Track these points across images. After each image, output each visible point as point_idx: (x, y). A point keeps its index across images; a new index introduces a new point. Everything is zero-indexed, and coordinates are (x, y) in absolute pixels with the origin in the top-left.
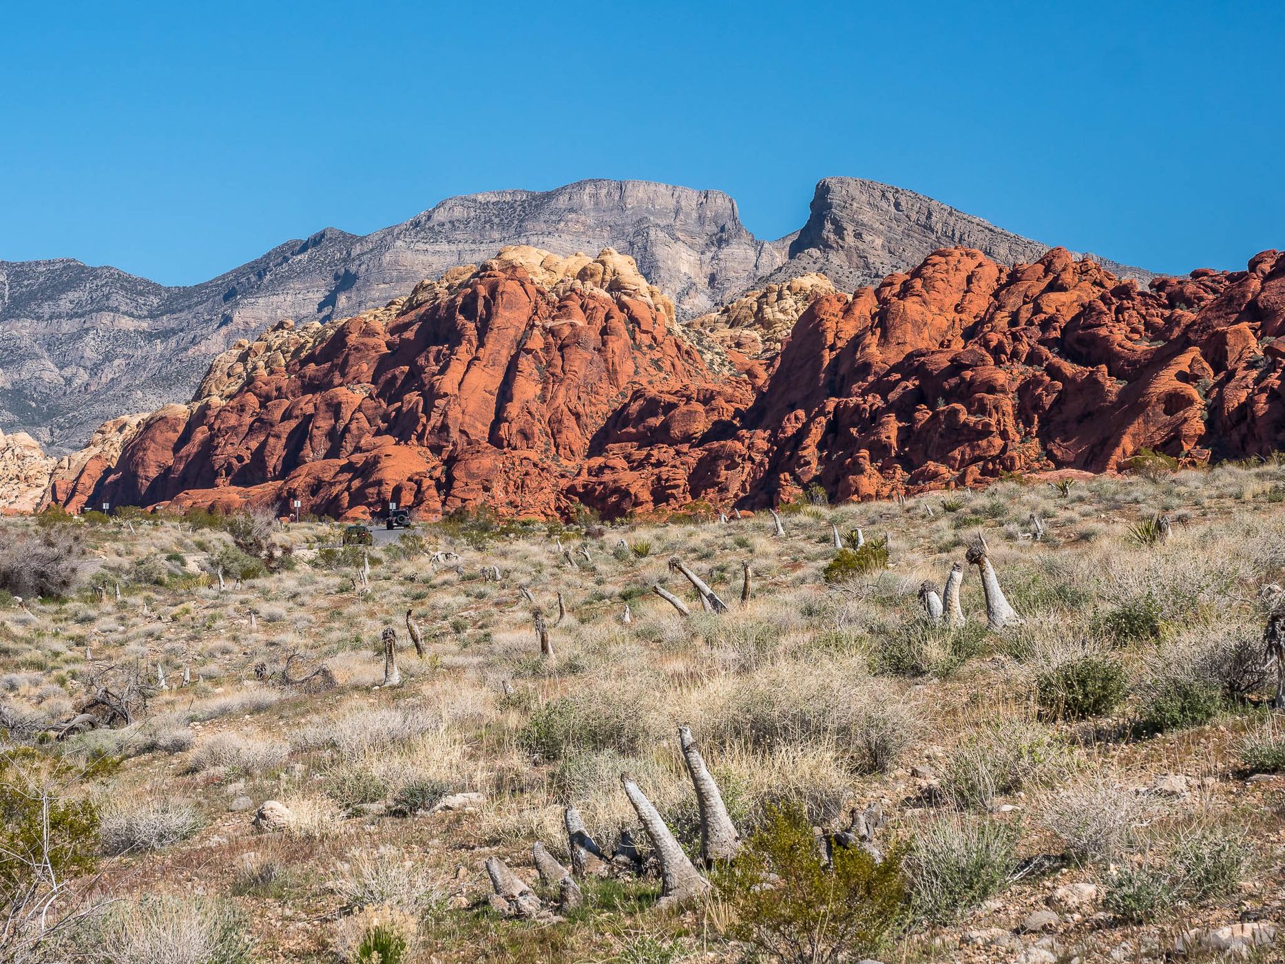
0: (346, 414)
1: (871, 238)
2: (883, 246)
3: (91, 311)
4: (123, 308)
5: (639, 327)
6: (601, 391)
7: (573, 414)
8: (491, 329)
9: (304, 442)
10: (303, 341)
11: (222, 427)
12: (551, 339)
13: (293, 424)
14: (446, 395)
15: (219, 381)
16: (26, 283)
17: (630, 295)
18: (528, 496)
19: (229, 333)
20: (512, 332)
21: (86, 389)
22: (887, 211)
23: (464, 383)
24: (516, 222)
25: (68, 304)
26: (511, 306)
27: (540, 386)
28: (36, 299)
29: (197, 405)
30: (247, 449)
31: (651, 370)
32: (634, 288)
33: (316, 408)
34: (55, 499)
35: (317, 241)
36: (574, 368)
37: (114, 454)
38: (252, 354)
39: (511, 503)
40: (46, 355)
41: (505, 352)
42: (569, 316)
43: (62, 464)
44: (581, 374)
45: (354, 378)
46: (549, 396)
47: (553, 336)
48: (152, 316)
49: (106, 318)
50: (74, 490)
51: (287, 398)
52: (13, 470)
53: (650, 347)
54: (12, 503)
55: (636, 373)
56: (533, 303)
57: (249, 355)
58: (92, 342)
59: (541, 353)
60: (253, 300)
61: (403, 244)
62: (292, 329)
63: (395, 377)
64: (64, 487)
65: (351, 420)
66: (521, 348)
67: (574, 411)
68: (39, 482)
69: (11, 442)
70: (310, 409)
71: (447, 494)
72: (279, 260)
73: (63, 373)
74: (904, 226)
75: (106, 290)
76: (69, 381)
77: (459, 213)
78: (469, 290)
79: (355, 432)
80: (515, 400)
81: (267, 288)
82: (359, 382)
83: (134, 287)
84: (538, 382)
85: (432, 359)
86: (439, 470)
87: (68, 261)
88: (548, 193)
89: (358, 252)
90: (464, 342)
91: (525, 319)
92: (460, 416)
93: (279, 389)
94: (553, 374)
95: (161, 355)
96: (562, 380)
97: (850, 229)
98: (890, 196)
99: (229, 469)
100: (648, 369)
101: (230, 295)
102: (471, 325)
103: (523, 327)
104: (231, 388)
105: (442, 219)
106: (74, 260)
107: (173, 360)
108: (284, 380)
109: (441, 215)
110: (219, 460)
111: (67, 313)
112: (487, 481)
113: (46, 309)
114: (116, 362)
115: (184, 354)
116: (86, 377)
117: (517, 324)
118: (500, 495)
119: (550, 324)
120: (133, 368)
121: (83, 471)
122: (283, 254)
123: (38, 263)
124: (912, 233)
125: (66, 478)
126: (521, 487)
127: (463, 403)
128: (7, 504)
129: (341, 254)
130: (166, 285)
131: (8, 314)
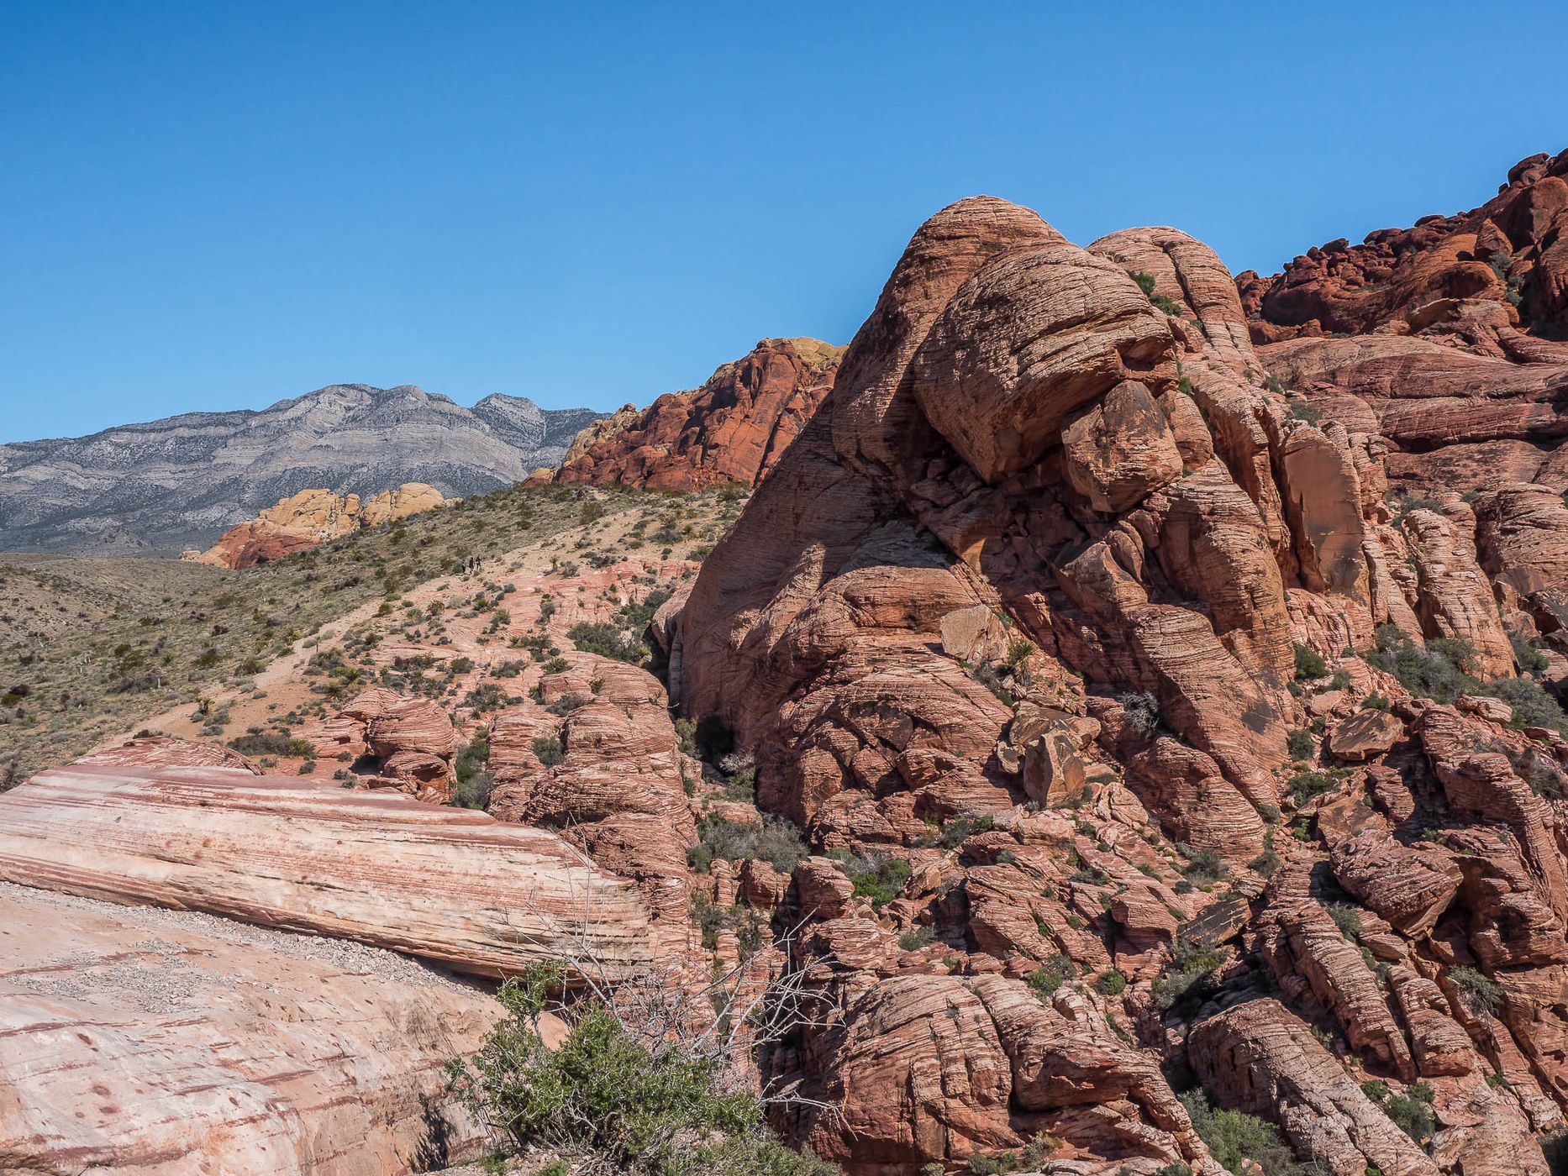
8: (762, 393)
12: (810, 401)
14: (719, 446)
16: (557, 423)
20: (778, 396)
23: (735, 436)
26: (777, 375)
28: (563, 433)
33: (628, 463)
41: (771, 412)
42: (826, 383)
45: (660, 439)
47: (812, 399)
56: (798, 373)
59: (800, 413)
63: (688, 437)
66: (785, 408)
78: (747, 364)
82: (663, 443)
85: (715, 420)
87: (583, 409)
90: (739, 404)
91: (790, 386)
92: (728, 462)
93: (609, 452)
102: (746, 391)
103: (789, 392)
108: (614, 445)
117: (783, 389)
119: (810, 389)
123: (565, 411)
127: (732, 452)
131: (545, 443)
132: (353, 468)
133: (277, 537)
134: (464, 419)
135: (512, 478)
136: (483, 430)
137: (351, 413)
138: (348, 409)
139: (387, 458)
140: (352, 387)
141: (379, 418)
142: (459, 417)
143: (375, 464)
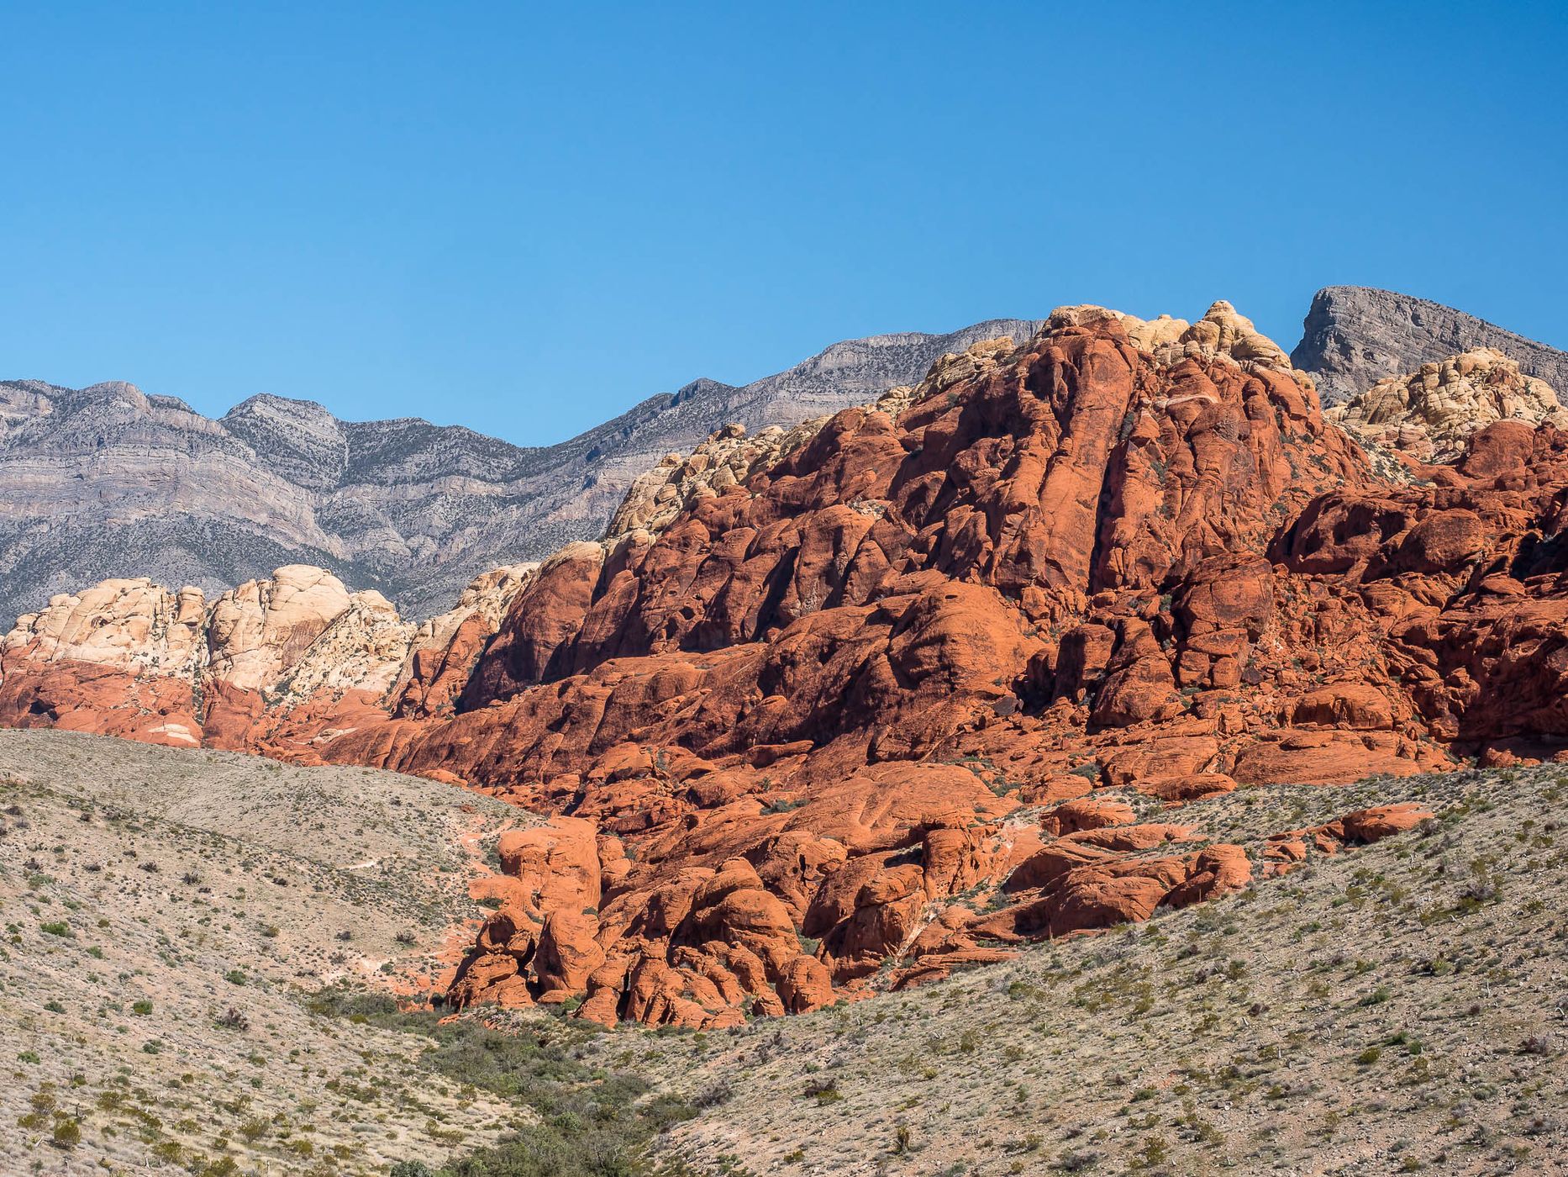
0: (851, 544)
1: (1383, 359)
2: (1400, 368)
3: (439, 475)
4: (474, 472)
5: (1287, 410)
6: (1253, 501)
7: (1220, 535)
8: (1080, 409)
9: (787, 585)
10: (759, 452)
11: (657, 568)
12: (1170, 424)
13: (768, 562)
14: (1022, 506)
15: (643, 510)
16: (367, 445)
17: (1267, 365)
18: (1328, 648)
19: (592, 497)
20: (1109, 414)
21: (435, 561)
22: (1403, 326)
23: (1048, 489)
24: (913, 368)
25: (414, 468)
26: (1106, 375)
27: (1162, 493)
28: (378, 462)
29: (613, 543)
30: (698, 598)
31: (1314, 470)
32: (1273, 354)
33: (802, 536)
34: (418, 675)
35: (690, 393)
36: (1214, 465)
37: (495, 617)
38: (688, 473)
39: (1302, 662)
40: (390, 523)
41: (1101, 444)
42: (1197, 388)
43: (424, 630)
44: (1224, 475)
45: (857, 493)
46: (1178, 507)
47: (1173, 419)
48: (506, 479)
49: (456, 482)
50: (445, 663)
51: (751, 526)
52: (360, 639)
53: (1306, 439)
54: (360, 681)
55: (1294, 476)
56: (1134, 373)
57: (684, 473)
58: (441, 510)
59: (1158, 446)
60: (619, 460)
61: (787, 394)
62: (744, 436)
63: (924, 488)
64: (430, 658)
65: (858, 552)
66: (1126, 438)
67: (1222, 529)
68: (393, 653)
69: (356, 602)
70: (792, 540)
71: (1181, 647)
72: (647, 416)
73: (409, 543)
74: (1424, 343)
75: (456, 451)
76: (415, 552)
77: (849, 359)
78: (1037, 356)
79: (866, 570)
80: (1128, 514)
81: (635, 446)
82: (865, 498)
83: (487, 449)
84: (1158, 488)
85: (983, 459)
86: (1156, 601)
87: (413, 420)
88: (948, 337)
89: (736, 404)
90: (1038, 430)
91: (1125, 395)
93: (739, 514)
94: (1180, 475)
95: (518, 523)
96: (1197, 483)
97: (1358, 348)
98: (1406, 307)
99: (672, 628)
100: (1311, 470)
101: (593, 455)
102: (1044, 406)
103: (1123, 407)
104: (661, 519)
105: (830, 366)
106: (420, 420)
107: (531, 528)
108: (747, 502)
109: (828, 362)
110: (654, 616)
111: (413, 478)
112: (1255, 620)
113: (390, 473)
114: (468, 530)
115: (543, 521)
116: (435, 547)
117: (1115, 402)
118: (1278, 647)
119: (1164, 402)
120: (487, 537)
121: (455, 637)
122: (652, 408)
123: (380, 424)
124: (1434, 352)
125: (433, 646)
126: (1315, 632)
127: (1049, 519)
128: (352, 684)
129: (717, 407)
130: (522, 446)
131: (348, 480)
132: (23, 525)
133: (65, 665)
134: (213, 439)
135: (299, 538)
136: (246, 457)
137: (19, 431)
138: (14, 424)
139: (82, 507)
140: (19, 385)
141: (66, 438)
142: (202, 436)
143: (62, 519)
